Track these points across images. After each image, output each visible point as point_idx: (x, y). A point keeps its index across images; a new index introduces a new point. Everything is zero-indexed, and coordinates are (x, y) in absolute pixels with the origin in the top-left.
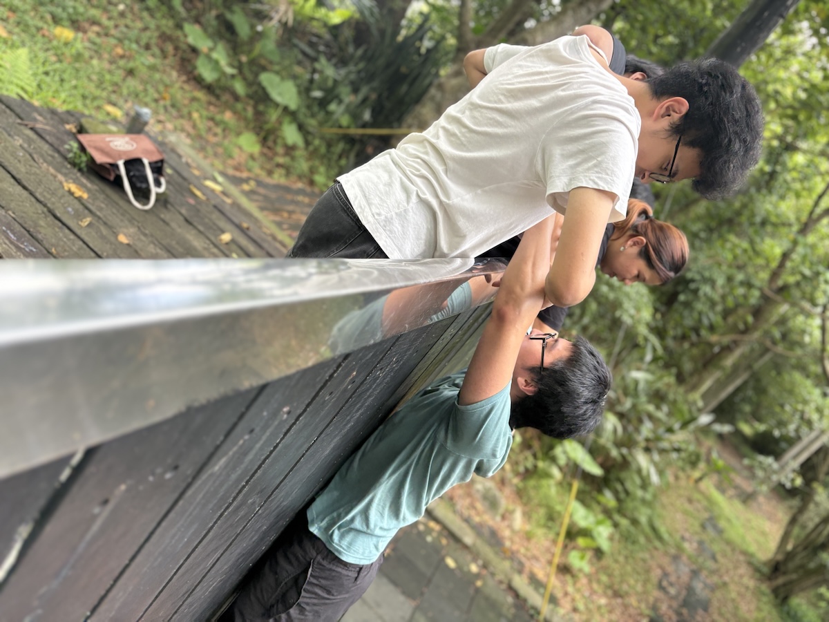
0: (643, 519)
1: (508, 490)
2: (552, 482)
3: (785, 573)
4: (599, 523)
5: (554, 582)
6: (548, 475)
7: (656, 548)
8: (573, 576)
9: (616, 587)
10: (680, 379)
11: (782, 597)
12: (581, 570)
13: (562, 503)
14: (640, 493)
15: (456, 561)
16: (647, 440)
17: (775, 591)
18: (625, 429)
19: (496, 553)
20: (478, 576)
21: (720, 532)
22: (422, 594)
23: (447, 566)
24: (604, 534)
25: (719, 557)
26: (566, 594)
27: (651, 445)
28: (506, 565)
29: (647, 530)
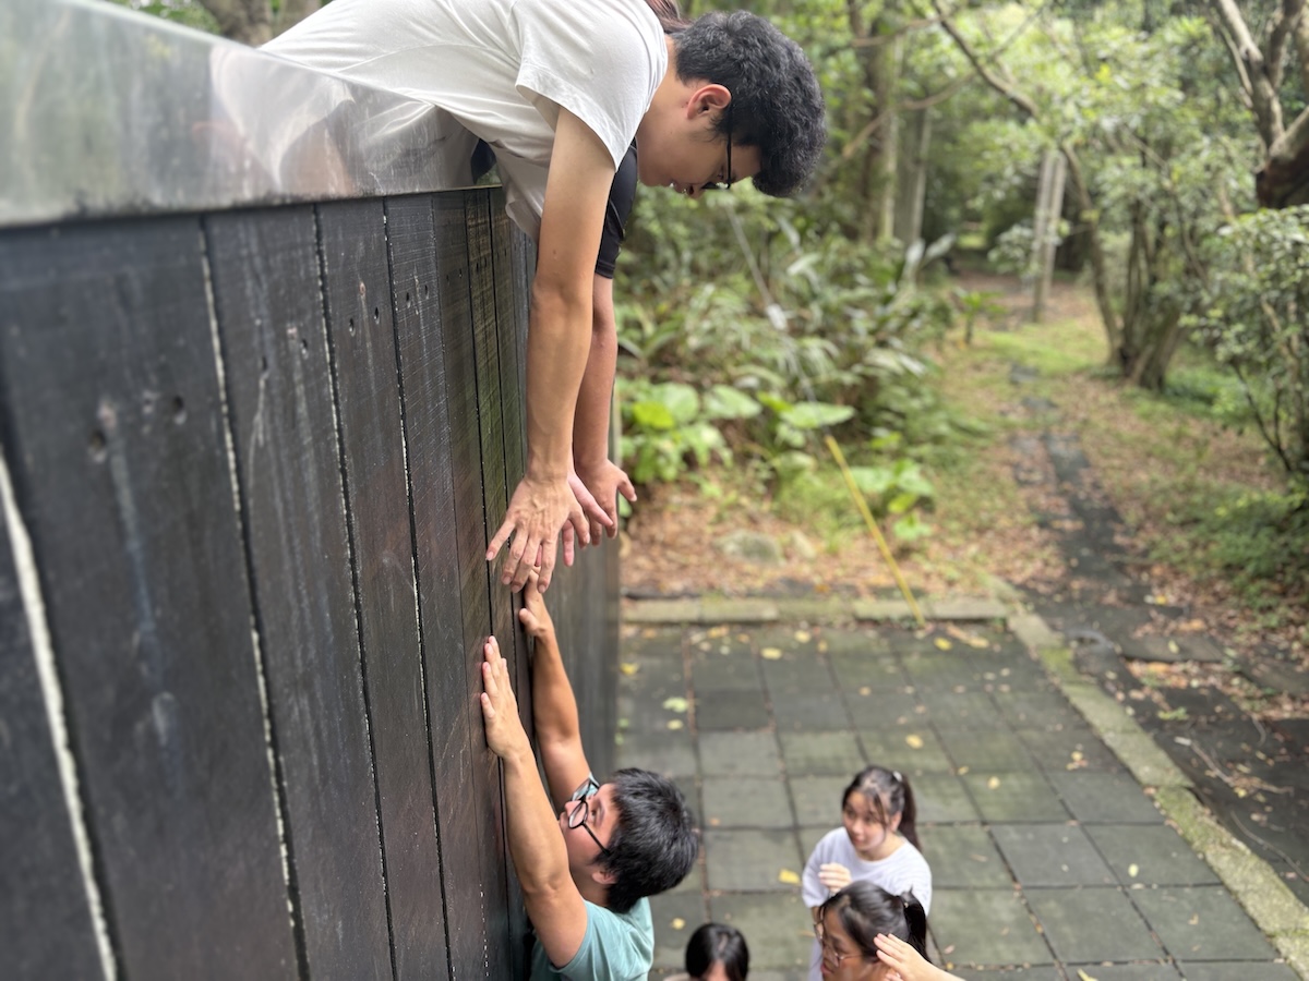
0: (944, 429)
1: (767, 525)
2: (808, 475)
3: (1137, 355)
4: (898, 472)
5: (905, 575)
6: (797, 471)
7: (983, 449)
8: (919, 551)
9: (975, 523)
10: (851, 233)
11: (1155, 382)
12: (921, 538)
13: (839, 487)
14: (915, 404)
15: (776, 646)
16: (872, 333)
17: (1144, 383)
18: (838, 344)
19: (813, 599)
20: (814, 641)
21: (1035, 373)
22: (770, 713)
23: (771, 661)
24: (914, 480)
25: (1057, 400)
26: (927, 576)
27: (882, 336)
28: (835, 603)
29: (958, 436)
